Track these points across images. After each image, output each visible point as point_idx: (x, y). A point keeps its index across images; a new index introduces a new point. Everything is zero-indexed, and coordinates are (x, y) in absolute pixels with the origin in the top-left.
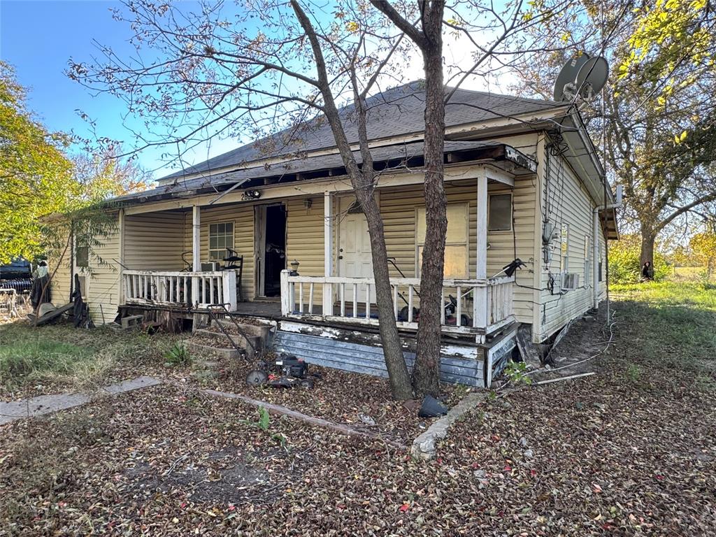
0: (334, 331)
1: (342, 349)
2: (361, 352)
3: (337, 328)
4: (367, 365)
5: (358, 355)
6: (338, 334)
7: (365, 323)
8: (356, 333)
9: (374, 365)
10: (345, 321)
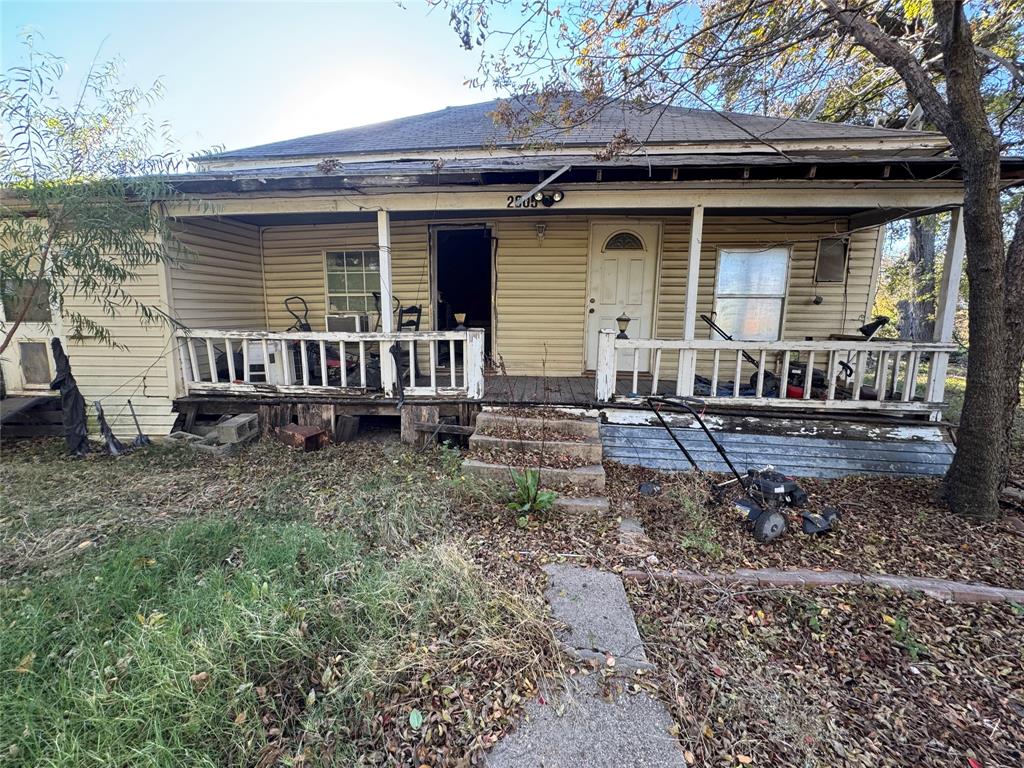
0: (714, 419)
1: (738, 444)
2: (773, 446)
3: (716, 414)
4: (794, 464)
5: (770, 451)
6: (721, 422)
7: (759, 404)
8: (752, 420)
9: (804, 463)
10: (723, 403)
